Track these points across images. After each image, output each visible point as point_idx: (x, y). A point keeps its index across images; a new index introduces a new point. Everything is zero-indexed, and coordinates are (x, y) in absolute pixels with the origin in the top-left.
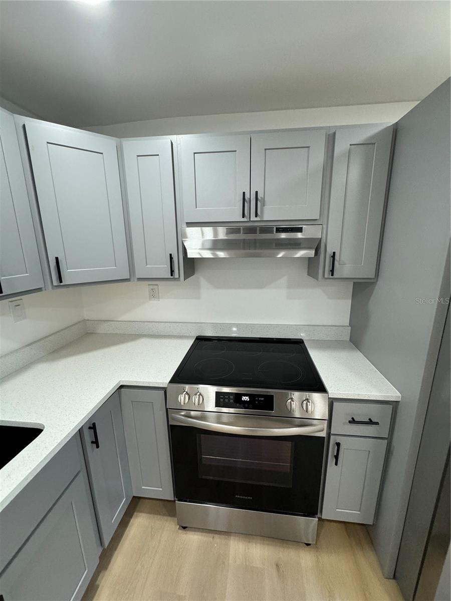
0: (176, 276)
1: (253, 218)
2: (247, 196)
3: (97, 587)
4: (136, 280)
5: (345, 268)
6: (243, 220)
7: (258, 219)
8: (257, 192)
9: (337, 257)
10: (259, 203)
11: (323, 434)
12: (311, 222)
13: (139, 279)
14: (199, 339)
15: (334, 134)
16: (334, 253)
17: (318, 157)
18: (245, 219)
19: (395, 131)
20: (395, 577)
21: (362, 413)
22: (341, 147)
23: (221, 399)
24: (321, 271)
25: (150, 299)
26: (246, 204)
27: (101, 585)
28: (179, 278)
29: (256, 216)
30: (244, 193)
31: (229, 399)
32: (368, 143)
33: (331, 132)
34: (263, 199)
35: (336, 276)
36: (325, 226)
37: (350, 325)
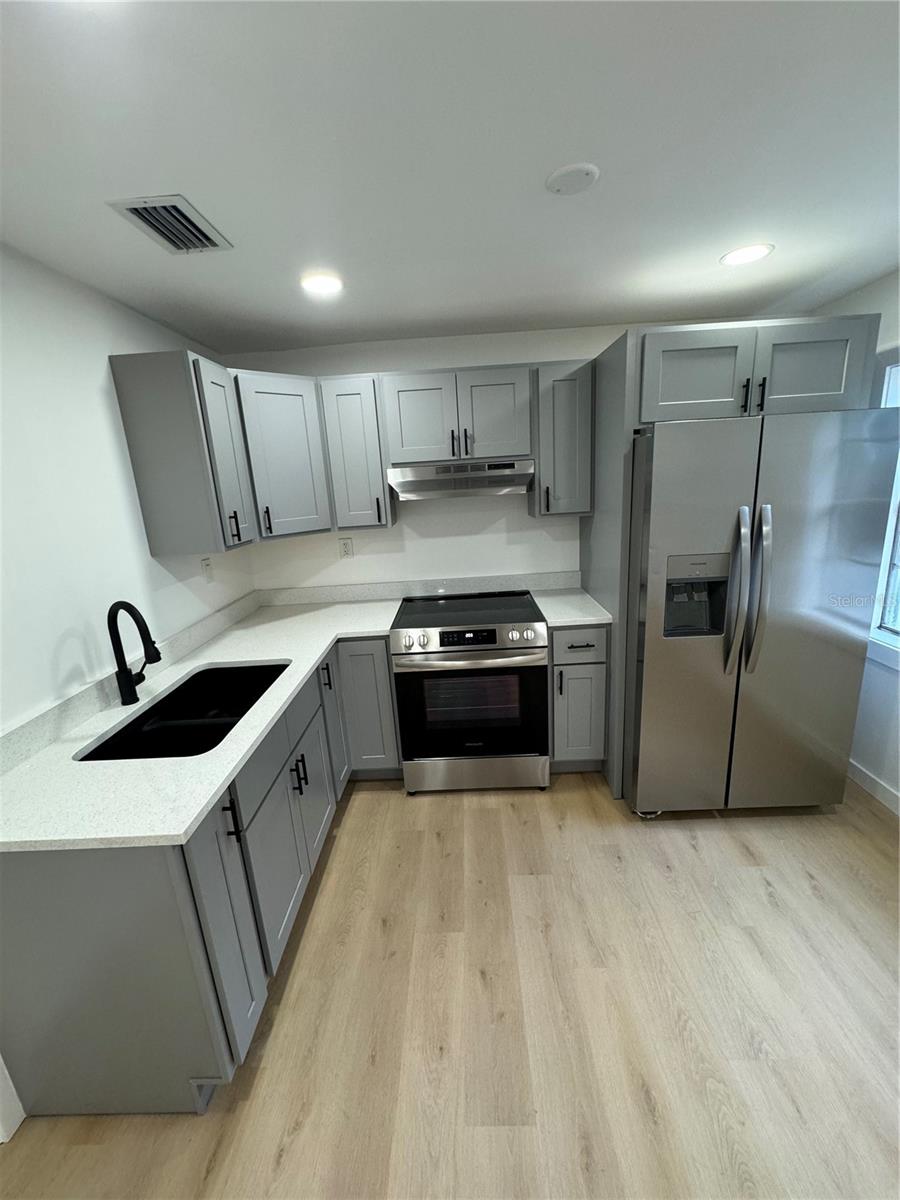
0: (384, 522)
1: (463, 456)
2: (456, 434)
3: (335, 837)
4: (336, 529)
5: (560, 504)
6: (453, 458)
7: (469, 456)
8: (465, 430)
9: (551, 491)
10: (468, 441)
11: (544, 662)
12: (523, 457)
13: (340, 529)
14: (407, 600)
15: (538, 370)
16: (548, 488)
17: (524, 394)
18: (455, 458)
19: (594, 367)
20: (623, 797)
21: (579, 638)
22: (545, 383)
23: (445, 640)
24: (537, 508)
25: (341, 557)
26: (455, 443)
27: (338, 835)
28: (385, 525)
29: (467, 454)
30: (453, 431)
31: (453, 637)
32: (571, 379)
33: (535, 368)
34: (473, 436)
35: (552, 511)
36: (537, 461)
37: (580, 570)
